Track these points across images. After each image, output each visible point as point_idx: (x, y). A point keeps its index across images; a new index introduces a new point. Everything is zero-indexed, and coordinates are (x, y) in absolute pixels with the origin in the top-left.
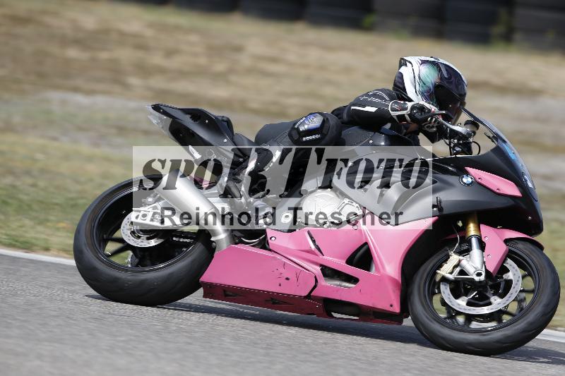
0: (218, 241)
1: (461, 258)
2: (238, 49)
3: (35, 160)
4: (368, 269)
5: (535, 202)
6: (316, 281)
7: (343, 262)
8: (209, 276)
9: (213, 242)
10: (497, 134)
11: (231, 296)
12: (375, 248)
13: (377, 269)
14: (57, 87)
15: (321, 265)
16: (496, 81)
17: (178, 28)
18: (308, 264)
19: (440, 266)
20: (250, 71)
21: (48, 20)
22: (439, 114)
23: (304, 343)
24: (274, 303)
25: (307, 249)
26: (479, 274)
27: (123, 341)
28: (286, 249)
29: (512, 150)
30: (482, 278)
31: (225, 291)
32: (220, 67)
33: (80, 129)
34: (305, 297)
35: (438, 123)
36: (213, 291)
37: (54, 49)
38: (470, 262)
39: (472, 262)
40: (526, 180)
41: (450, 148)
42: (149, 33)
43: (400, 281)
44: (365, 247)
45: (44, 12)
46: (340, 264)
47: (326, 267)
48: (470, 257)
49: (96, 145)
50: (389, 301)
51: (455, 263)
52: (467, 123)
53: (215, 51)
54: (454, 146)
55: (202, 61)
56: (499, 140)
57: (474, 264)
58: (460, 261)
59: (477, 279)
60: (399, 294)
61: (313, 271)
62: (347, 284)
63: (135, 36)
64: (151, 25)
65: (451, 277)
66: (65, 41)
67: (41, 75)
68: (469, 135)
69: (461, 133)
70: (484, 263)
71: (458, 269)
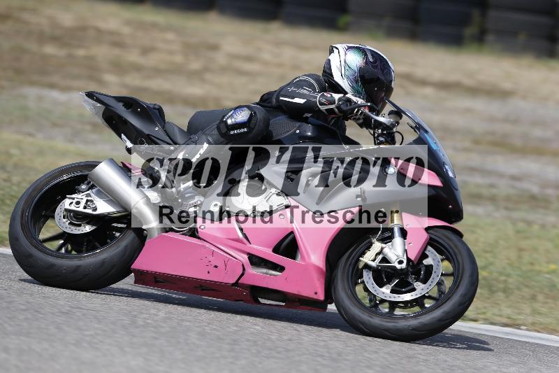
0: (149, 229)
1: (384, 245)
2: (214, 48)
3: (10, 156)
4: (294, 258)
5: (455, 191)
6: (244, 269)
7: (270, 251)
8: (141, 263)
9: (145, 230)
10: (419, 125)
11: (162, 282)
12: (301, 237)
13: (303, 258)
14: (33, 84)
15: (248, 254)
16: (467, 81)
17: (154, 26)
18: (237, 252)
19: (363, 254)
20: (224, 70)
21: (26, 16)
22: (364, 106)
23: (269, 339)
24: (202, 290)
25: (235, 237)
26: (401, 262)
27: (91, 335)
28: (215, 238)
29: (434, 140)
30: (404, 265)
31: (155, 278)
32: (195, 65)
33: (55, 125)
34: (233, 284)
35: (364, 115)
36: (144, 277)
37: (32, 46)
38: (392, 250)
39: (394, 250)
40: (447, 170)
41: (374, 138)
42: (126, 30)
43: (324, 269)
44: (291, 236)
45: (23, 9)
46: (267, 252)
47: (253, 255)
48: (392, 245)
49: (71, 141)
50: (314, 288)
51: (378, 250)
52: (391, 113)
53: (191, 49)
54: (378, 136)
55: (178, 59)
56: (421, 131)
57: (396, 252)
58: (382, 249)
59: (399, 266)
60: (323, 281)
61: (242, 259)
62: (274, 272)
63: (111, 33)
64: (128, 23)
65: (374, 264)
66: (43, 38)
67: (19, 72)
68: (393, 126)
69: (385, 124)
70: (406, 251)
71: (380, 257)
